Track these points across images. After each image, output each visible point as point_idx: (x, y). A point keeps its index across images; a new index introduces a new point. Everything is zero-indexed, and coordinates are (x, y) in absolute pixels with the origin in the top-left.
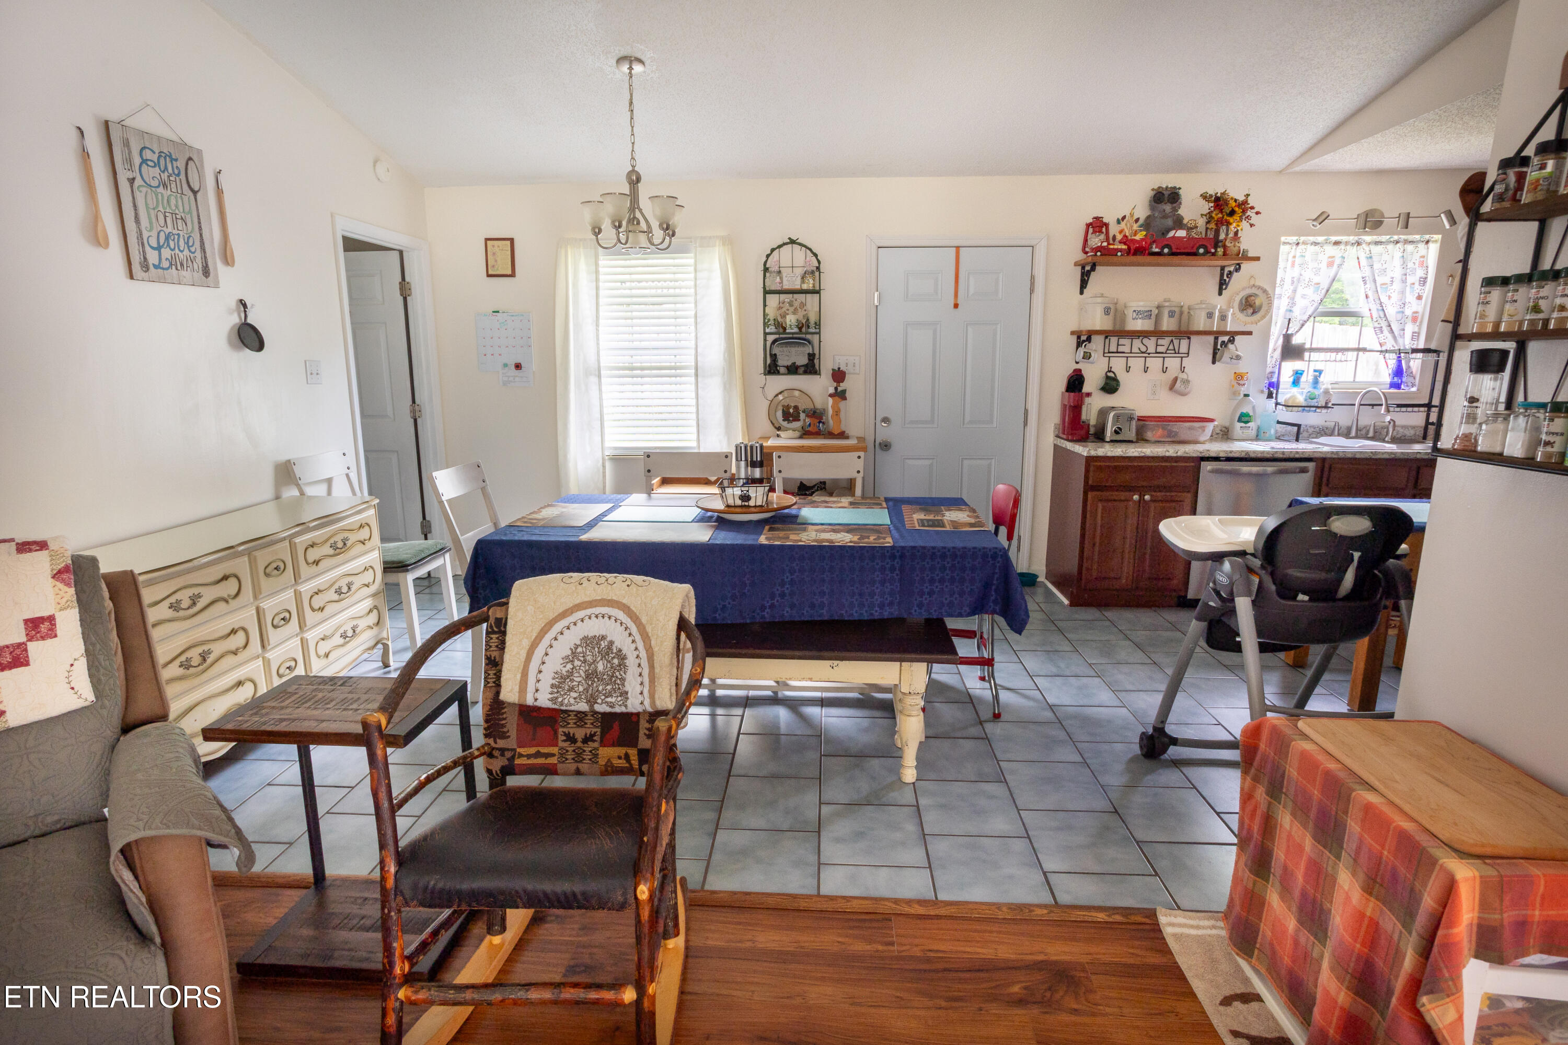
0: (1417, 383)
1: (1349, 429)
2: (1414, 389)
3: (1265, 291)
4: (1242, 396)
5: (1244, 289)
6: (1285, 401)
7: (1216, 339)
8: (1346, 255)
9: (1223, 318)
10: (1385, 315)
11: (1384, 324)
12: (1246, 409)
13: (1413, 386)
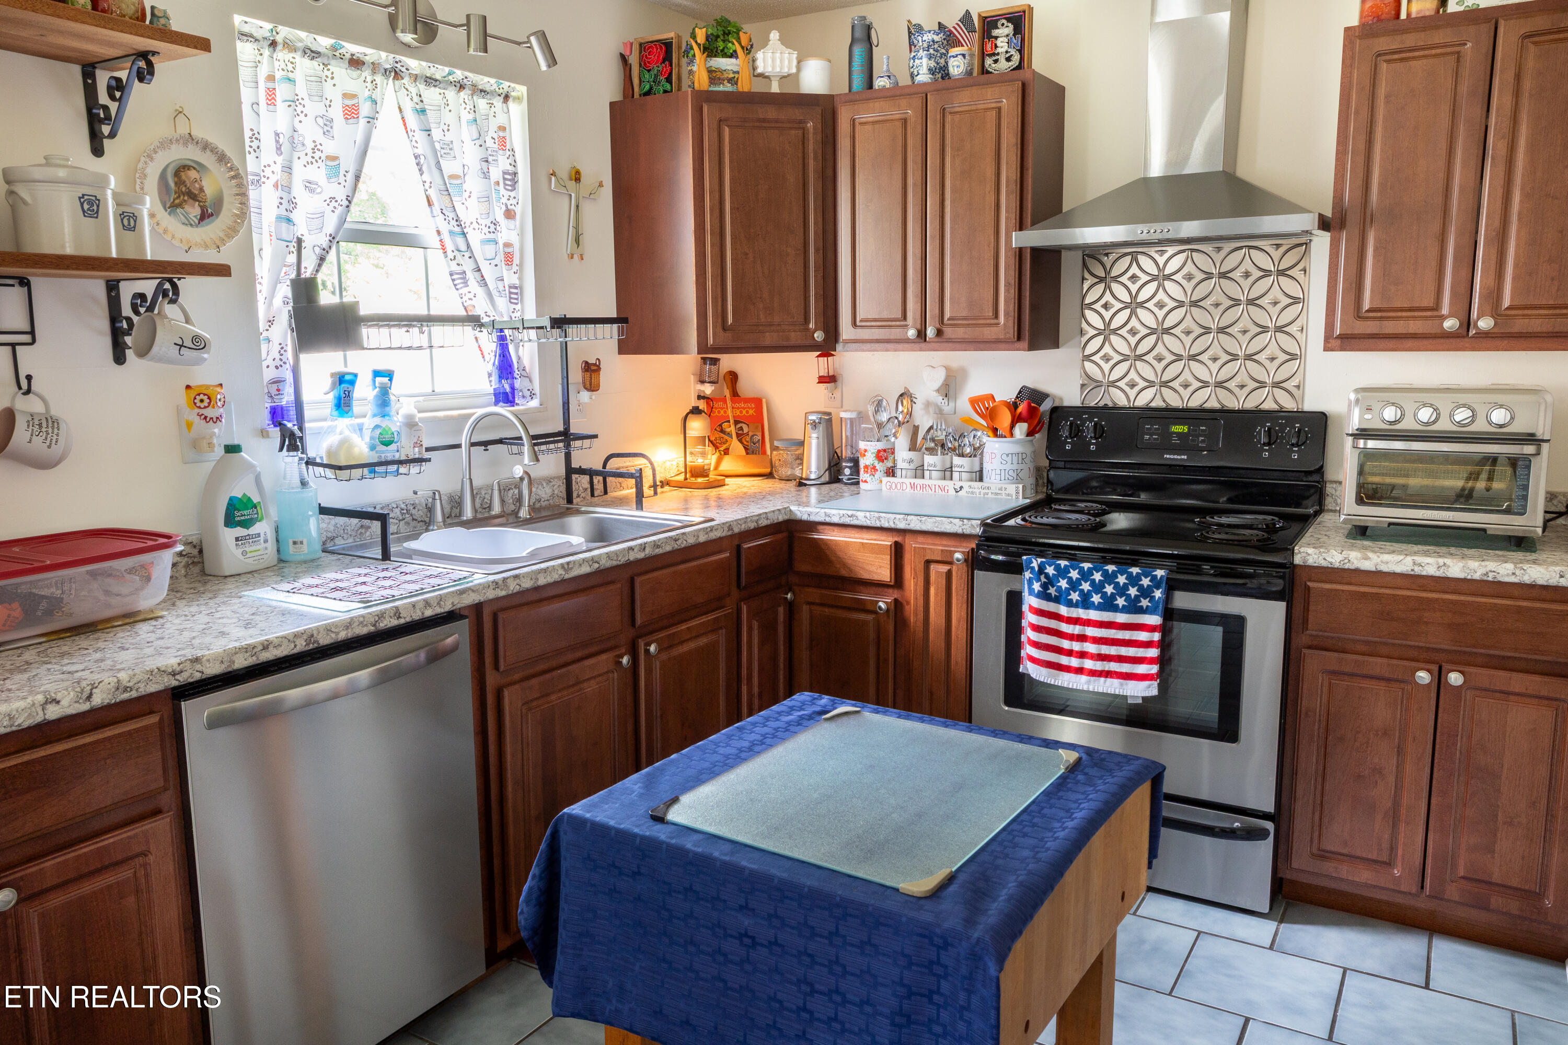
0: (537, 390)
1: (456, 503)
2: (534, 403)
3: (222, 158)
4: (220, 451)
5: (165, 144)
6: (329, 453)
7: (112, 288)
8: (377, 95)
9: (129, 221)
10: (468, 246)
11: (468, 266)
12: (240, 488)
13: (532, 396)
